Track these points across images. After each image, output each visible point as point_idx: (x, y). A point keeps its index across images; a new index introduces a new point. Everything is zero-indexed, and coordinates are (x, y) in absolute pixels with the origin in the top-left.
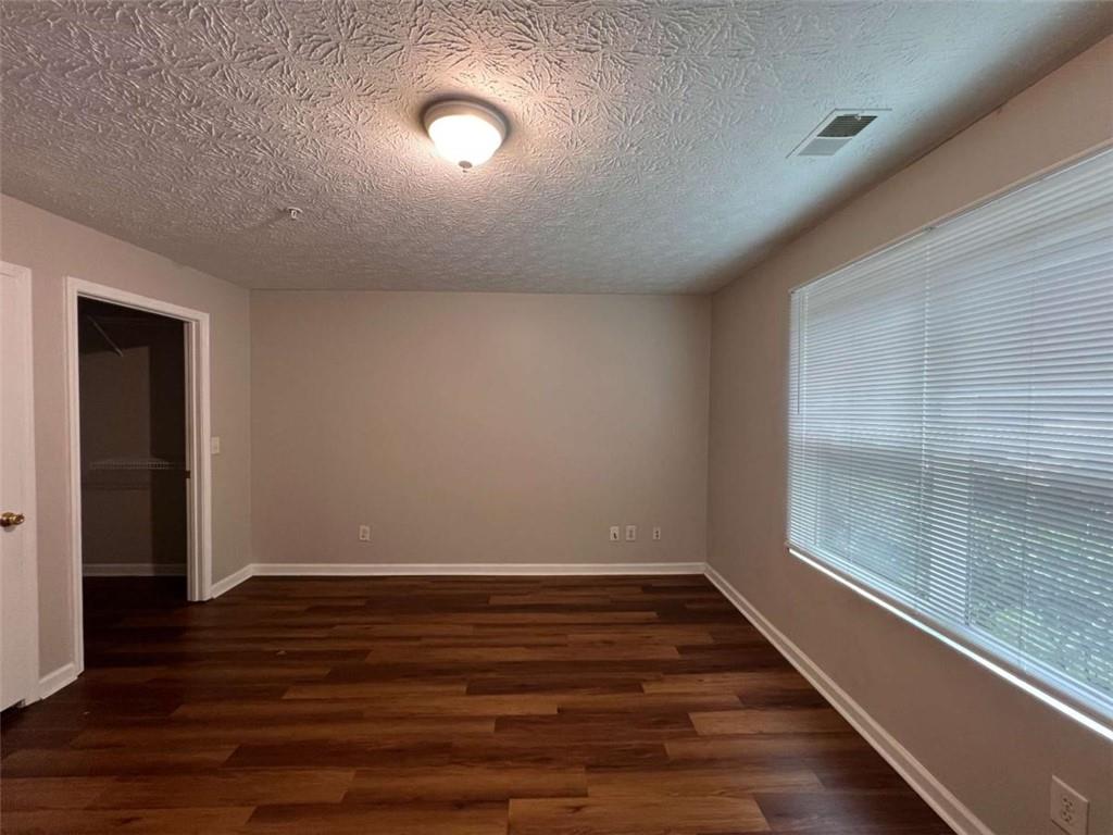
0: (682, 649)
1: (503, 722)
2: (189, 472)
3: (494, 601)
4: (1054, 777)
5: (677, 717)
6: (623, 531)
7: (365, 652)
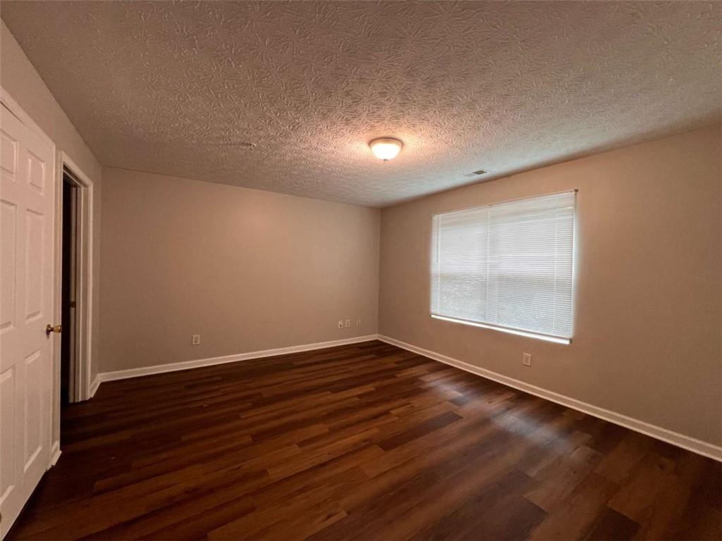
0: (397, 363)
1: (360, 396)
2: (75, 303)
3: (296, 363)
4: (524, 354)
5: (415, 380)
6: (344, 322)
7: (260, 394)
